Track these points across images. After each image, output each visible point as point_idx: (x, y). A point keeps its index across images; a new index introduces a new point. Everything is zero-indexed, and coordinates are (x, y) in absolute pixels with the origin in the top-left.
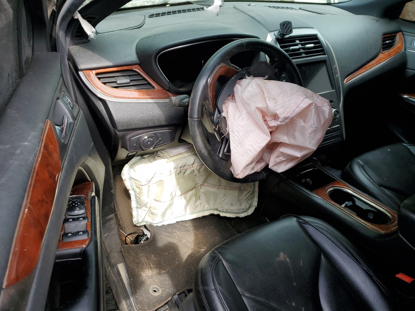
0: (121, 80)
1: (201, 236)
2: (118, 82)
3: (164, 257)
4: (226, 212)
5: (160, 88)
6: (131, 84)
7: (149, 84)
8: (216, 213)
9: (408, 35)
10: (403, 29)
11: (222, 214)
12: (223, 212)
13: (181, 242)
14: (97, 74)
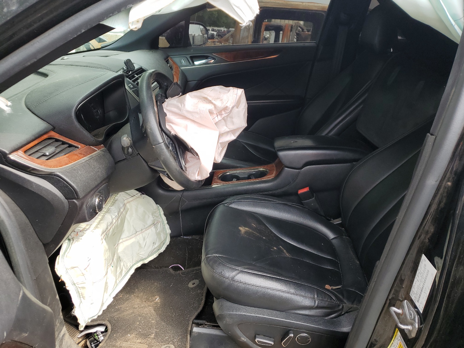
0: (48, 151)
1: (142, 294)
2: (48, 154)
3: (139, 328)
4: (149, 256)
5: (83, 145)
6: (57, 152)
7: (70, 146)
8: (139, 265)
9: (175, 57)
10: (169, 54)
11: (146, 262)
12: (146, 259)
13: (135, 308)
14: (25, 152)
